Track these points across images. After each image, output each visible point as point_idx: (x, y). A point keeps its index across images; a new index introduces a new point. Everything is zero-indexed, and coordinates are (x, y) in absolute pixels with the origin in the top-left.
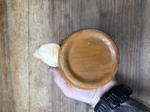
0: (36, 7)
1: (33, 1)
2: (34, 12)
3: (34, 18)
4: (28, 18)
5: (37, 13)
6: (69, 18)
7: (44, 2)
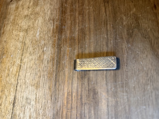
0: (32, 57)
1: (29, 48)
2: (28, 66)
3: (26, 77)
4: (17, 77)
5: (32, 67)
6: (89, 80)
7: (45, 49)
